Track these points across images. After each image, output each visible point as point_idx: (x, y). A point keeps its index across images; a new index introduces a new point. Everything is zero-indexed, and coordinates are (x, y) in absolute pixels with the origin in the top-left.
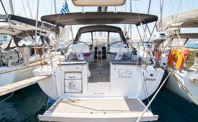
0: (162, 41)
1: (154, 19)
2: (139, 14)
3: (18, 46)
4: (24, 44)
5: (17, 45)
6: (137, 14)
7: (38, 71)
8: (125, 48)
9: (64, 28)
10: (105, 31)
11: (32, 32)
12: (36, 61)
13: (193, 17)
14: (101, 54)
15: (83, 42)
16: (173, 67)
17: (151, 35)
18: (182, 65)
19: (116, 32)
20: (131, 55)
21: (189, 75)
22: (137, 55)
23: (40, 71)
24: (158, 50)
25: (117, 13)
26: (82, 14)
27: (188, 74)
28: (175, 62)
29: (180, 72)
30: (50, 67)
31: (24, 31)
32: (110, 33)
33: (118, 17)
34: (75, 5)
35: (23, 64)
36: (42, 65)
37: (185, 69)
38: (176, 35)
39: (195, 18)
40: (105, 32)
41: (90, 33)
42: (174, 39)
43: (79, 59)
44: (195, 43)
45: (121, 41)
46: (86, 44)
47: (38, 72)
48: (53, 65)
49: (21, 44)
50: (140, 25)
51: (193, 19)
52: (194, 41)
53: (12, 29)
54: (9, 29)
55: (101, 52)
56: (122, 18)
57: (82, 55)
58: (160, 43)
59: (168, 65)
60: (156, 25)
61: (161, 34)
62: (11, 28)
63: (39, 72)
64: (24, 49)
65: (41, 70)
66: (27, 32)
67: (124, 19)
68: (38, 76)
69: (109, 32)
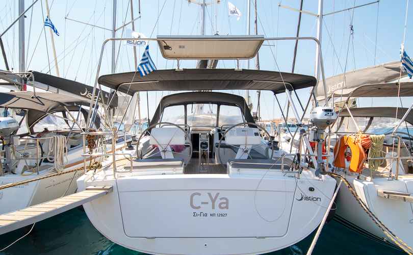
0: (329, 123)
1: (310, 82)
2: (281, 73)
3: (33, 133)
4: (45, 129)
5: (31, 130)
6: (278, 73)
7: (85, 181)
8: (256, 135)
9: (133, 96)
10: (212, 103)
11: (75, 105)
12: (82, 162)
13: (375, 78)
14: (207, 147)
15: (173, 125)
16: (345, 171)
17: (305, 111)
18: (361, 165)
19: (234, 105)
20: (267, 149)
21: (375, 183)
22: (278, 149)
23: (90, 181)
24: (321, 139)
25: (241, 71)
26: (176, 72)
27: (372, 183)
28: (348, 160)
29: (358, 178)
30: (110, 172)
31: (61, 103)
32: (222, 106)
33: (241, 78)
34: (165, 56)
35: (52, 168)
36: (90, 168)
37: (368, 173)
38: (345, 111)
39: (379, 80)
40: (211, 105)
41: (183, 106)
42: (345, 118)
43: (163, 158)
44: (384, 128)
45: (244, 123)
46: (180, 127)
47: (86, 183)
48: (117, 168)
49: (39, 128)
50: (285, 92)
51: (377, 81)
52: (383, 124)
53: (40, 99)
54: (32, 99)
55: (206, 144)
56: (249, 79)
57: (170, 150)
58: (325, 127)
59: (334, 166)
60: (313, 93)
61: (326, 110)
62: (37, 98)
63: (88, 182)
64: (58, 137)
65: (93, 178)
66: (65, 105)
67: (251, 81)
68: (87, 189)
69: (219, 104)
